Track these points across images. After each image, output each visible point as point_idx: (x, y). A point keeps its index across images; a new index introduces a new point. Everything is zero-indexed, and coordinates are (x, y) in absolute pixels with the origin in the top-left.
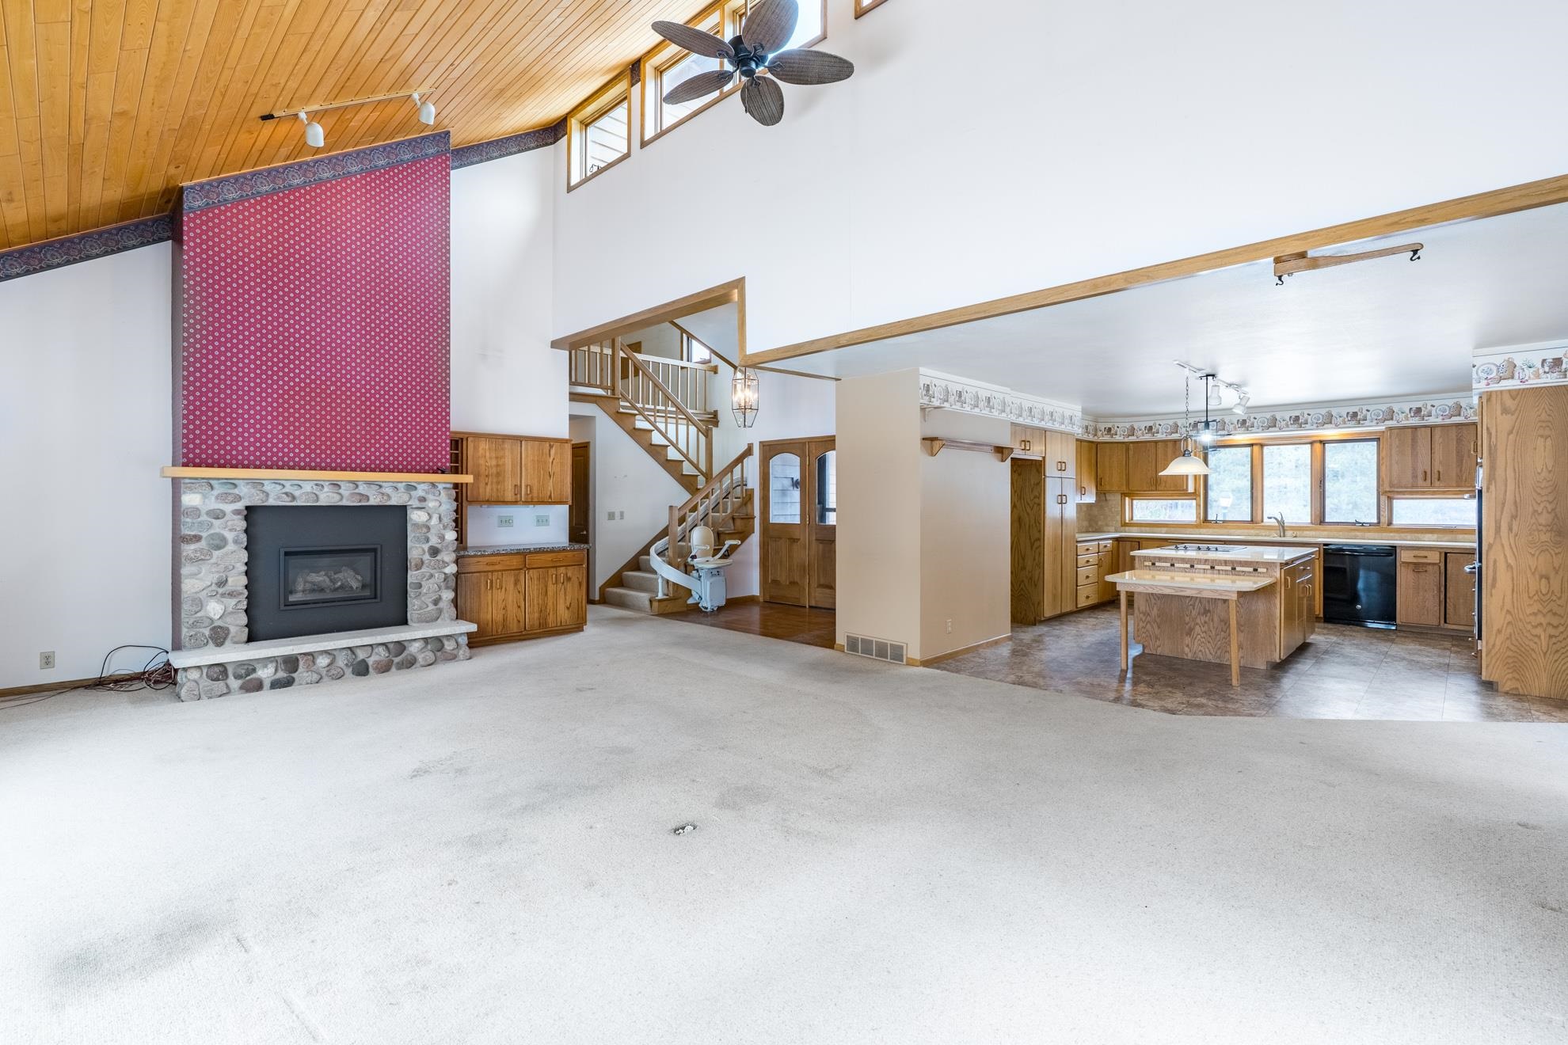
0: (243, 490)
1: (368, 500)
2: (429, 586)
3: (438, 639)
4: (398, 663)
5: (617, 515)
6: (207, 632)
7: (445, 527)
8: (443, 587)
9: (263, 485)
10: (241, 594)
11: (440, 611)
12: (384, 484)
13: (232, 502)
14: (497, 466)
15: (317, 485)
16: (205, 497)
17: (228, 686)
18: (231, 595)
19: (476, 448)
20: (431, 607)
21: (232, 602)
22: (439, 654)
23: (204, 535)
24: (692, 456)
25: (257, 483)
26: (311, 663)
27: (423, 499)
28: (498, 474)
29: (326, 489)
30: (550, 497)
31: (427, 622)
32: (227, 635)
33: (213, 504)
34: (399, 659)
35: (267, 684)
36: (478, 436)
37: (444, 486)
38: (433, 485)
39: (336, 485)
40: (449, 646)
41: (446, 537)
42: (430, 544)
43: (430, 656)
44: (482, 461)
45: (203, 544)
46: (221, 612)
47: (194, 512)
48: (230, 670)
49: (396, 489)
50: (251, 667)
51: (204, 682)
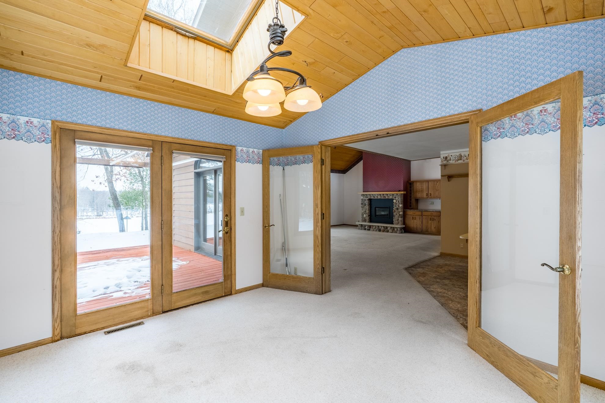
0: (368, 196)
1: (385, 197)
2: (397, 216)
3: (394, 228)
6: (364, 219)
7: (399, 204)
8: (399, 217)
11: (399, 222)
12: (388, 194)
13: (366, 198)
14: (422, 189)
15: (377, 195)
16: (363, 197)
17: (362, 228)
18: (366, 214)
19: (416, 185)
20: (397, 221)
22: (393, 231)
23: (364, 203)
25: (370, 195)
26: (373, 227)
28: (422, 191)
30: (437, 196)
31: (396, 224)
32: (366, 220)
33: (364, 198)
34: (386, 230)
35: (367, 229)
36: (416, 181)
37: (400, 194)
38: (397, 194)
39: (380, 195)
40: (395, 229)
41: (400, 206)
42: (396, 207)
43: (391, 231)
44: (418, 188)
46: (365, 216)
47: (362, 200)
48: (363, 226)
49: (390, 195)
50: (365, 226)
51: (360, 227)
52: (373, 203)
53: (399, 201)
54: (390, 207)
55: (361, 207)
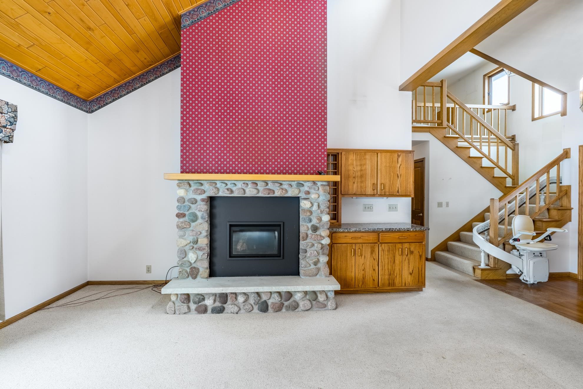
0: (206, 187)
1: (274, 193)
2: (310, 251)
3: (315, 293)
4: (286, 306)
5: (444, 204)
6: (188, 270)
7: (322, 212)
8: (321, 253)
9: (216, 184)
10: (204, 249)
11: (319, 270)
12: (283, 183)
13: (200, 194)
14: (361, 170)
15: (244, 183)
16: (187, 191)
17: (189, 308)
18: (200, 249)
19: (347, 159)
20: (313, 266)
21: (200, 253)
22: (314, 302)
23: (187, 213)
24: (502, 164)
25: (213, 183)
26: (234, 299)
27: (308, 193)
28: (362, 176)
29: (249, 186)
30: (398, 192)
31: (310, 276)
32: (198, 273)
33: (191, 195)
34: (287, 303)
35: (209, 309)
36: (348, 151)
37: (322, 183)
38: (314, 183)
39: (255, 183)
40: (321, 298)
41: (323, 219)
42: (312, 223)
43: (308, 304)
44: (351, 168)
45: (186, 218)
46: (195, 259)
47: (181, 200)
48: (192, 298)
49: (291, 186)
50: (202, 297)
51: (178, 303)
52: (218, 211)
53: (322, 207)
54: (284, 223)
55: (178, 227)
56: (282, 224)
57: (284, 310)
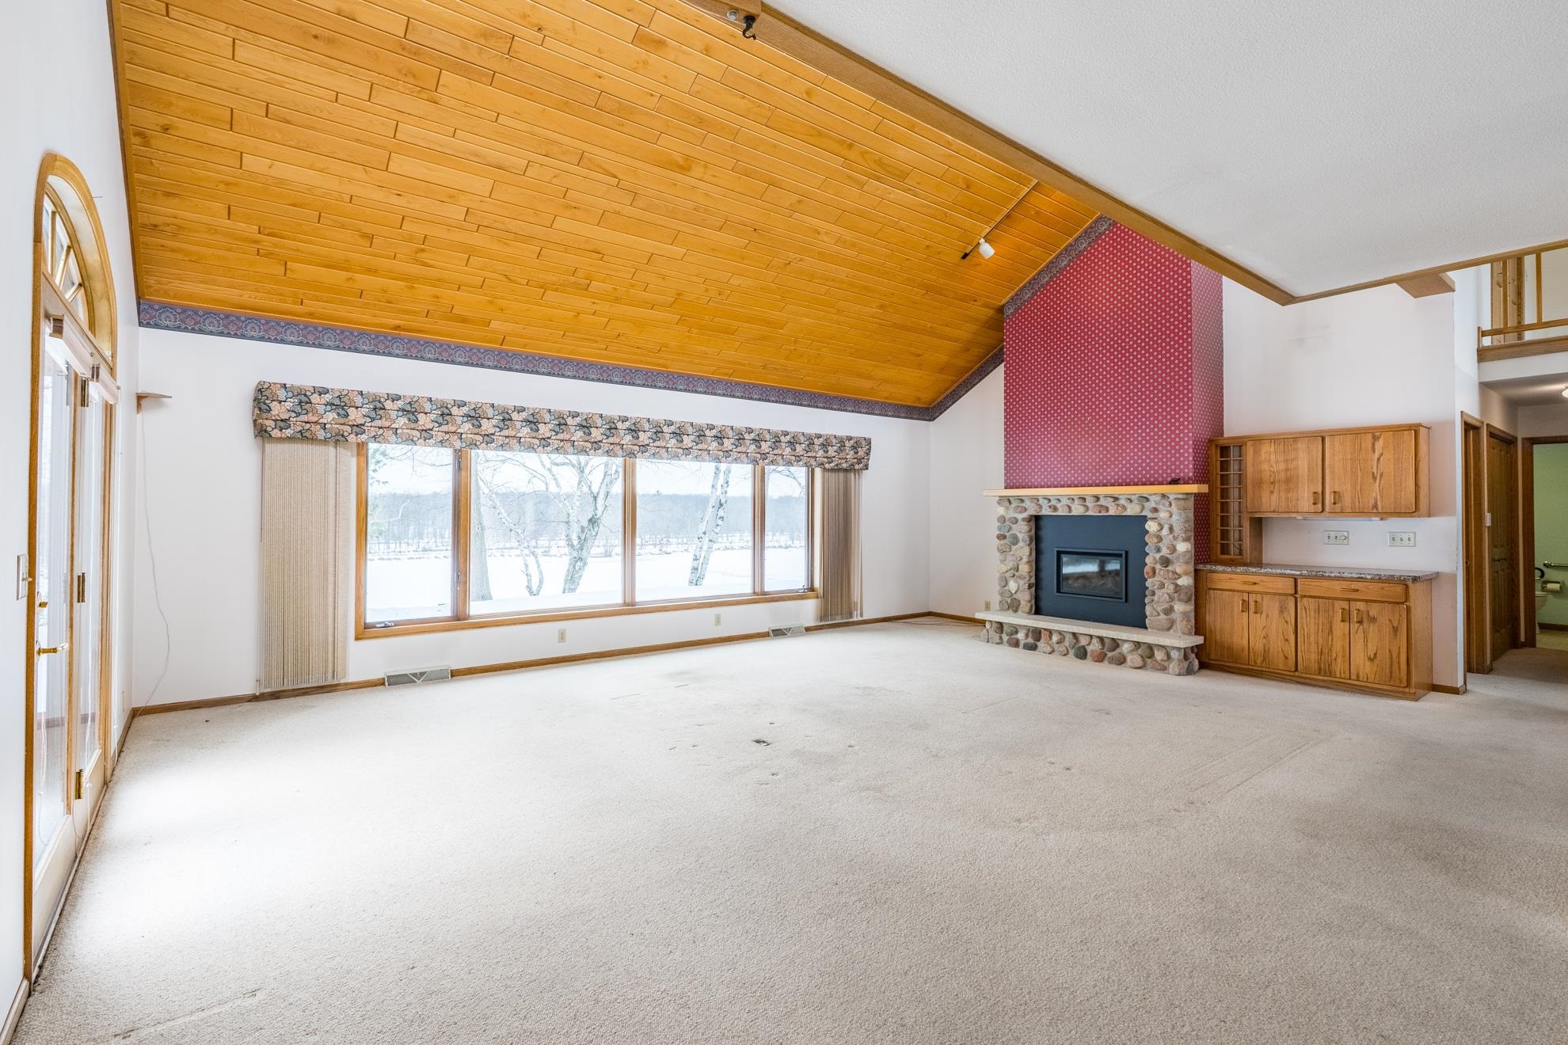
0: (1028, 503)
1: (1107, 510)
2: (1161, 595)
3: (1150, 647)
4: (1109, 658)
6: (1009, 600)
7: (1175, 538)
8: (1176, 599)
9: (1038, 501)
10: (1025, 578)
11: (1172, 623)
12: (1120, 497)
13: (1020, 512)
14: (1287, 470)
15: (1069, 499)
16: (1007, 509)
17: (1001, 638)
18: (1020, 577)
19: (1256, 452)
20: (1162, 616)
21: (1021, 582)
22: (1149, 661)
23: (1007, 534)
25: (1035, 499)
26: (1048, 638)
27: (1155, 510)
28: (1288, 481)
29: (1076, 502)
30: (1375, 506)
31: (1159, 630)
32: (1019, 605)
33: (1012, 514)
34: (1110, 652)
35: (1022, 644)
36: (1258, 440)
37: (1176, 496)
38: (1164, 496)
39: (1083, 499)
40: (1159, 655)
41: (1177, 548)
42: (1161, 554)
43: (1139, 662)
44: (1265, 467)
45: (1007, 541)
46: (1016, 589)
47: (1002, 519)
48: (1005, 628)
49: (1131, 501)
50: (1015, 630)
51: (992, 632)
52: (1047, 533)
53: (1177, 529)
54: (1127, 553)
55: (998, 549)
56: (1123, 553)
57: (1106, 662)
